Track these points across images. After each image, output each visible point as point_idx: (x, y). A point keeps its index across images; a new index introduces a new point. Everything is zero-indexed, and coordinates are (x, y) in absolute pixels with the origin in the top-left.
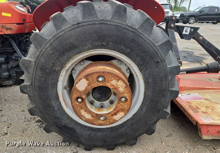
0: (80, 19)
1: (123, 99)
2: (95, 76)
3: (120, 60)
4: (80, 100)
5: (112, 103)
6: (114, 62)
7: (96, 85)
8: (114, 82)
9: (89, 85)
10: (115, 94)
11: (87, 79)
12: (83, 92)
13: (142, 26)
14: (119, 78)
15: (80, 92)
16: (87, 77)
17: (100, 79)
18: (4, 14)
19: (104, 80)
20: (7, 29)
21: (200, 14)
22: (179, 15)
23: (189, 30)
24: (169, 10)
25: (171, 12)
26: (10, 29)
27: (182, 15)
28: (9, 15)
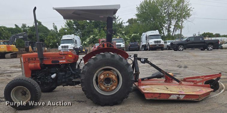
1: (115, 82)
2: (106, 74)
3: (114, 70)
4: (101, 82)
5: (111, 84)
6: (112, 71)
7: (106, 77)
8: (112, 76)
9: (104, 77)
10: (112, 81)
11: (104, 75)
12: (102, 79)
15: (101, 79)
16: (103, 74)
17: (108, 75)
18: (69, 56)
19: (109, 75)
20: (70, 61)
21: (188, 43)
22: (170, 44)
23: (143, 60)
24: (161, 40)
25: (163, 41)
26: (71, 61)
27: (172, 44)
28: (71, 56)
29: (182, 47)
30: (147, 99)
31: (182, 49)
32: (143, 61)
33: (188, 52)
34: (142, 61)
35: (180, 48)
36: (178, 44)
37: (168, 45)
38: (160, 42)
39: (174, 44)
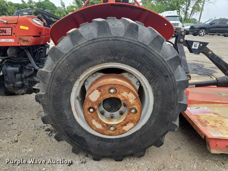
0: (96, 36)
1: (133, 111)
2: (107, 88)
3: (130, 73)
4: (91, 110)
5: (121, 114)
7: (107, 96)
8: (125, 94)
9: (101, 96)
10: (125, 106)
11: (100, 91)
12: (96, 102)
13: (152, 42)
14: (129, 91)
16: (99, 89)
17: (112, 91)
18: (22, 27)
19: (116, 92)
20: (24, 41)
21: (211, 26)
22: (189, 27)
23: (198, 44)
24: (179, 22)
25: (181, 24)
26: (27, 41)
27: (192, 28)
28: (27, 28)
29: (204, 32)
30: (213, 151)
31: (203, 34)
32: (197, 48)
33: (212, 38)
34: (193, 47)
35: (201, 33)
36: (199, 28)
37: (185, 30)
38: (178, 24)
39: (195, 28)
